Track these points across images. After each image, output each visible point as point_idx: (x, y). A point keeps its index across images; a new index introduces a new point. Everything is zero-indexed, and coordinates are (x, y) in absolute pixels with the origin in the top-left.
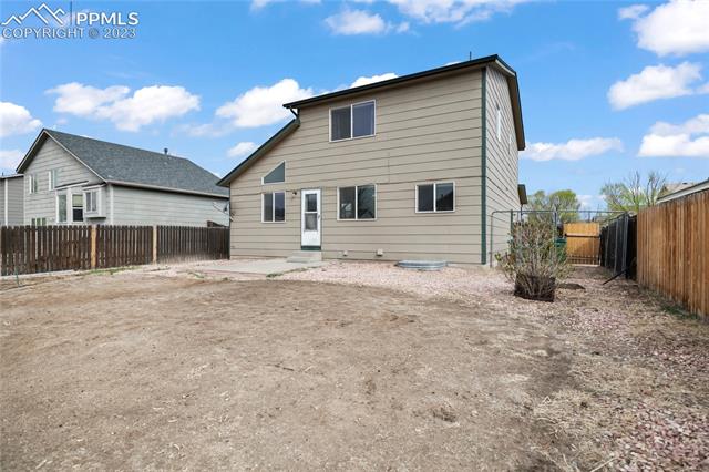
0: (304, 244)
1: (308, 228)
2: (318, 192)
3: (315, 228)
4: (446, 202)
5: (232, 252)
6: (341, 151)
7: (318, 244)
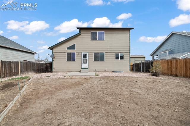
0: (82, 67)
1: (84, 63)
2: (87, 53)
3: (87, 63)
4: (122, 58)
5: (53, 70)
6: (94, 43)
7: (87, 67)
